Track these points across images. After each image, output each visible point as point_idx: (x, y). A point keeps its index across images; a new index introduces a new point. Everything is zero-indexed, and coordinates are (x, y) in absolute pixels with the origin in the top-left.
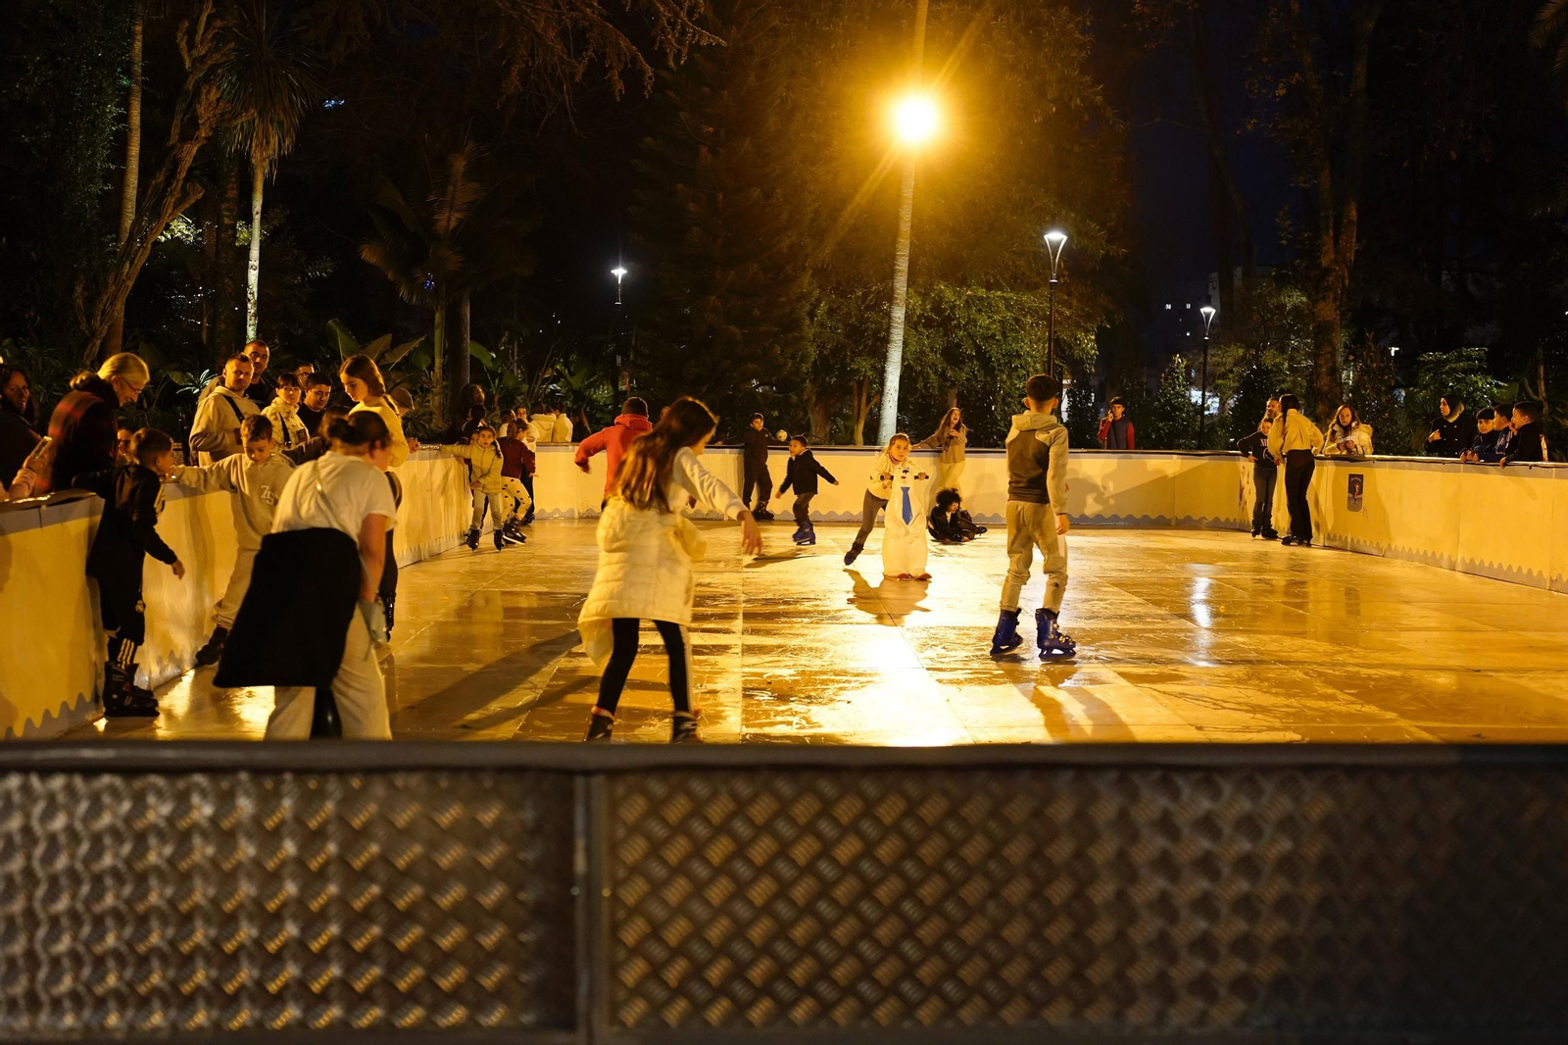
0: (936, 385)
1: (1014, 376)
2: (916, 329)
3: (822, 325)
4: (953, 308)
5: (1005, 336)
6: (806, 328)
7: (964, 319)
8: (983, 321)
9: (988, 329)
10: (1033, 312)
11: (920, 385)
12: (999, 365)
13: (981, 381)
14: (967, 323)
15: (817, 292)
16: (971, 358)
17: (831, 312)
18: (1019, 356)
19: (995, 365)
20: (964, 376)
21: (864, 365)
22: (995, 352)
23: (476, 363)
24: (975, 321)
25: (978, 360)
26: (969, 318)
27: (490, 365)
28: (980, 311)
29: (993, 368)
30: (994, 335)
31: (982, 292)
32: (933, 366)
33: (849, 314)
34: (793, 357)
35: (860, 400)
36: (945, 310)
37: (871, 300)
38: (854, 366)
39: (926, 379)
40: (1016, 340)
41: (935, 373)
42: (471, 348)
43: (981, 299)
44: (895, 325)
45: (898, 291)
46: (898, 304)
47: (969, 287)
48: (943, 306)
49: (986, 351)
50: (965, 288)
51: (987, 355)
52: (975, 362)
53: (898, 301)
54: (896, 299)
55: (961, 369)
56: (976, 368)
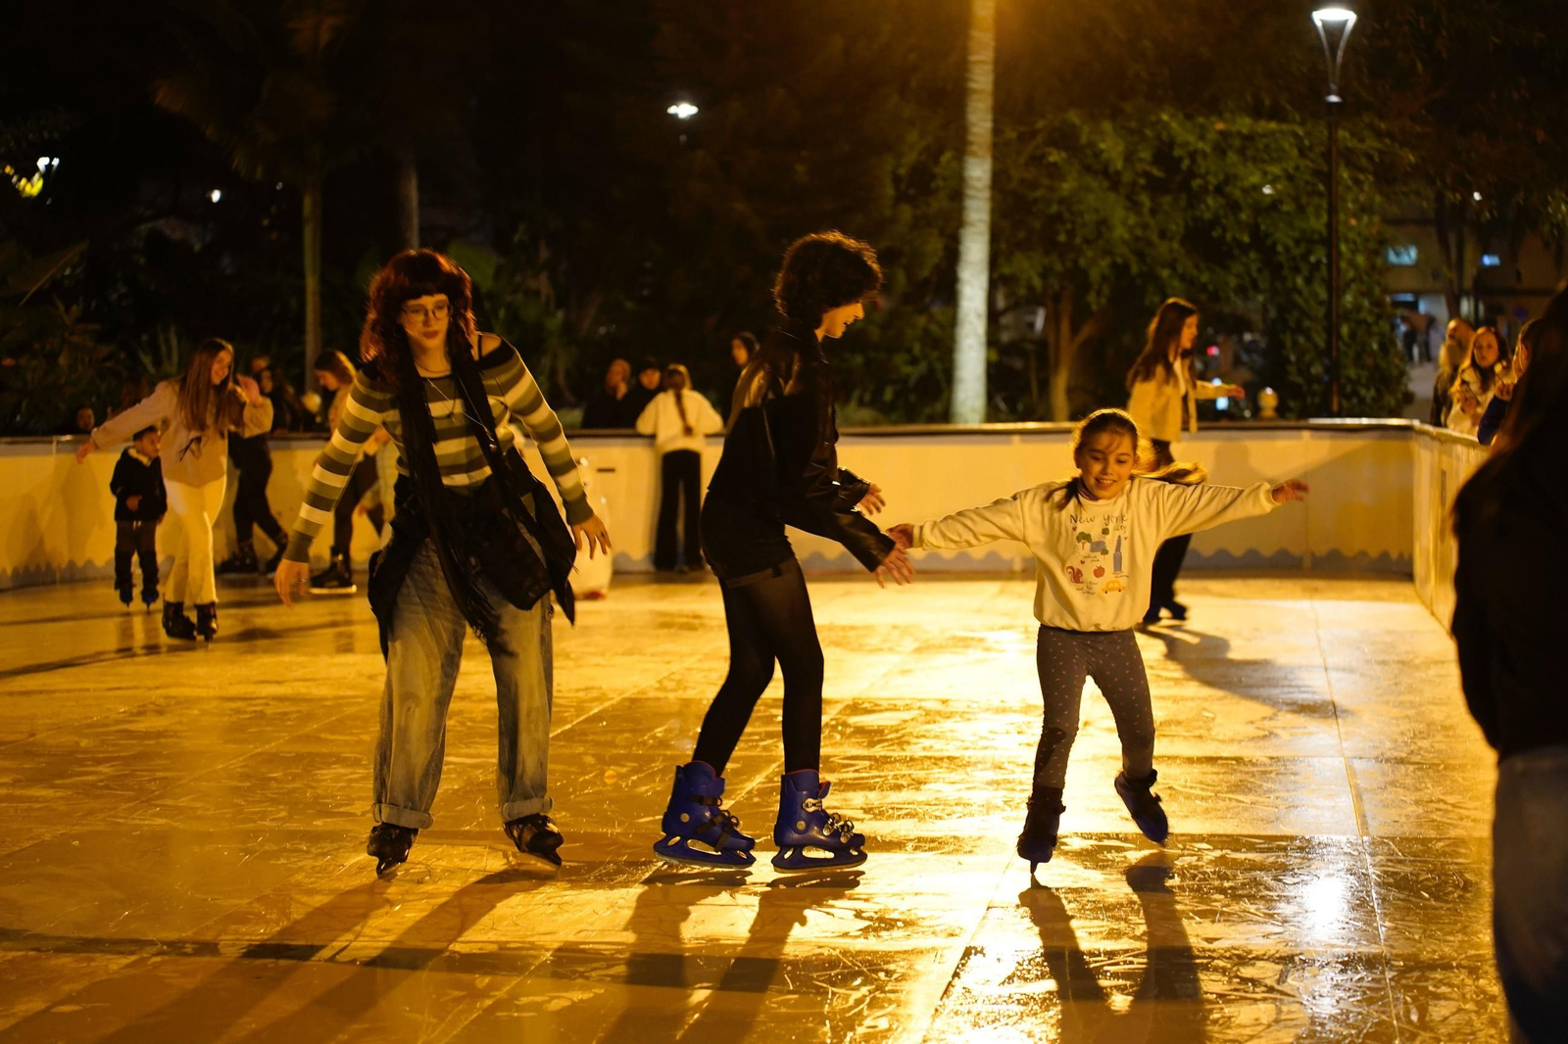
4: (1194, 155)
7: (1215, 175)
12: (1291, 259)
14: (1223, 182)
22: (1282, 237)
24: (1237, 177)
25: (1255, 250)
26: (1225, 173)
28: (1243, 159)
31: (1244, 124)
32: (1169, 263)
43: (1244, 137)
44: (970, 192)
45: (975, 130)
46: (974, 154)
47: (1220, 116)
48: (1177, 152)
49: (1267, 235)
50: (1213, 119)
51: (1269, 242)
52: (1253, 255)
53: (974, 148)
54: (971, 143)
55: (1226, 268)
56: (1254, 267)
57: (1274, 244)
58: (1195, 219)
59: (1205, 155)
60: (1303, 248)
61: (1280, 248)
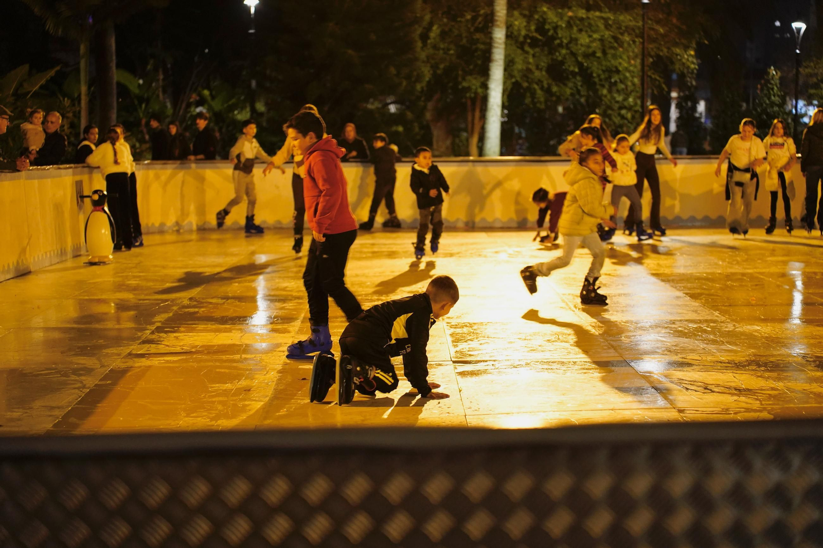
0: (542, 99)
1: (614, 89)
2: (522, 49)
3: (435, 47)
4: (556, 28)
5: (604, 53)
6: (418, 49)
7: (566, 38)
8: (584, 39)
9: (589, 47)
10: (629, 30)
11: (528, 100)
12: (601, 80)
13: (584, 96)
14: (570, 42)
15: (428, 17)
16: (574, 74)
17: (443, 35)
18: (618, 72)
19: (596, 80)
20: (568, 91)
21: (473, 82)
22: (596, 69)
23: (123, 90)
24: (576, 40)
25: (581, 76)
26: (571, 38)
27: (137, 91)
28: (580, 31)
29: (595, 83)
30: (594, 53)
31: (582, 13)
32: (539, 82)
33: (460, 36)
34: (408, 77)
35: (473, 116)
36: (549, 30)
37: (480, 23)
38: (465, 84)
39: (533, 94)
40: (615, 57)
41: (542, 88)
42: (117, 75)
43: (582, 19)
44: (496, 45)
45: (499, 14)
46: (498, 26)
47: (570, 8)
48: (547, 27)
49: (588, 68)
50: (566, 10)
51: (589, 71)
52: (578, 78)
53: (498, 23)
54: (497, 21)
55: (565, 85)
56: (579, 84)
57: (592, 73)
58: (552, 59)
59: (562, 29)
60: (607, 75)
61: (595, 75)
